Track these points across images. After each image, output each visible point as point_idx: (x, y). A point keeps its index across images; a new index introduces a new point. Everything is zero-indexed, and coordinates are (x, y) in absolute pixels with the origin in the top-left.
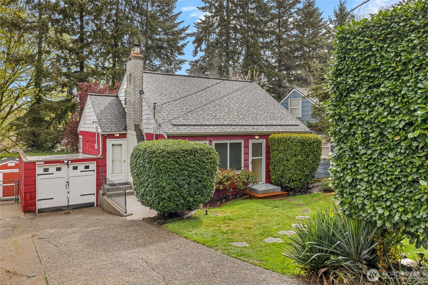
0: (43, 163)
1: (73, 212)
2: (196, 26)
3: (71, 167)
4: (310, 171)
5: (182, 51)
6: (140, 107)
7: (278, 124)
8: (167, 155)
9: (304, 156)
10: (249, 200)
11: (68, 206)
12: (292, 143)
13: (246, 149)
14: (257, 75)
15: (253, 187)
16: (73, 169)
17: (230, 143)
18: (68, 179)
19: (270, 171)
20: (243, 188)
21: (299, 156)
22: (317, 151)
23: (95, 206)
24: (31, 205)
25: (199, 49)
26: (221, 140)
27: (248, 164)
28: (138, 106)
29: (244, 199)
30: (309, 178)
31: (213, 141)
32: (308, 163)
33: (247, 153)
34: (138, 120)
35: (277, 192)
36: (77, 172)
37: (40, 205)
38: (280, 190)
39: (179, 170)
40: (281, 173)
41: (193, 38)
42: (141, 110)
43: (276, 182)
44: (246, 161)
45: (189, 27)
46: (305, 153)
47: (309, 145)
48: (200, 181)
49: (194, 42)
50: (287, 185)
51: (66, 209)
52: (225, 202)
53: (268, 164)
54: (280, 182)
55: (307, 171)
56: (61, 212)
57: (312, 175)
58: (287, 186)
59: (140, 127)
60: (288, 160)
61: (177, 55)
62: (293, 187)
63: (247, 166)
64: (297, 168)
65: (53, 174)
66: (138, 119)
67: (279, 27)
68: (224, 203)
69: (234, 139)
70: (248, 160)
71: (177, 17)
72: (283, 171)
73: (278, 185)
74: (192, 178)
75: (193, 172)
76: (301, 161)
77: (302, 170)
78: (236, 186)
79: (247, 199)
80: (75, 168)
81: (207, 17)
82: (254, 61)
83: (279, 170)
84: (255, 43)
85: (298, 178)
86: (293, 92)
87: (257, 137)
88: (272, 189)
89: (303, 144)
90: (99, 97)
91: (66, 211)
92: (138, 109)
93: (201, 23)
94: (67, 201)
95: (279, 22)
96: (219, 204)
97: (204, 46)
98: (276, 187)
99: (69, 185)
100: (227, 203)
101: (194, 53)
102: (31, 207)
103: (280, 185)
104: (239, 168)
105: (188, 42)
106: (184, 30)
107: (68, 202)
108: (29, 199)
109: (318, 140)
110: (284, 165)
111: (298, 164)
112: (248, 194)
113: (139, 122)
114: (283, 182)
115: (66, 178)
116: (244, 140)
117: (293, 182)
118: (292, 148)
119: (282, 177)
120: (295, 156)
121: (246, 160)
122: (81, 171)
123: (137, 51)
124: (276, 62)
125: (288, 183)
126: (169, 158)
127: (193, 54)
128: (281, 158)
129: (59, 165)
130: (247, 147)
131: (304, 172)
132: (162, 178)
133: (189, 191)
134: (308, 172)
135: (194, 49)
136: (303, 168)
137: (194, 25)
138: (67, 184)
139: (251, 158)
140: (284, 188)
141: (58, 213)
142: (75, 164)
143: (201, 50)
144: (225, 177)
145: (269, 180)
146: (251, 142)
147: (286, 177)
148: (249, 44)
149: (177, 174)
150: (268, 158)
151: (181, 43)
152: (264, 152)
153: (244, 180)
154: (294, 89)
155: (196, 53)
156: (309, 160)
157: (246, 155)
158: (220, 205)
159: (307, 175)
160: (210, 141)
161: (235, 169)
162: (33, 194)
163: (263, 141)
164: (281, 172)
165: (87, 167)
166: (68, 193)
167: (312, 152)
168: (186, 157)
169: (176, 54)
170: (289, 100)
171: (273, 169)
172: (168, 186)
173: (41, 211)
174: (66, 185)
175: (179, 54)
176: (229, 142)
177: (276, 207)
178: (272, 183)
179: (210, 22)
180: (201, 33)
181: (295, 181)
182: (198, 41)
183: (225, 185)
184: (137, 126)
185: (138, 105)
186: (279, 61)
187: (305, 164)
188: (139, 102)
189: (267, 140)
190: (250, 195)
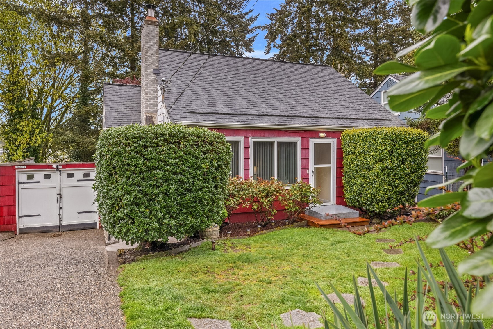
0: (25, 167)
1: (66, 234)
2: (269, 16)
3: (64, 174)
4: (407, 186)
5: (250, 47)
6: (153, 92)
7: (358, 117)
8: (125, 141)
9: (396, 162)
10: (305, 229)
11: (60, 227)
12: (375, 140)
13: (305, 151)
14: (342, 70)
15: (313, 209)
16: (68, 177)
17: (279, 143)
18: (60, 190)
19: (343, 187)
20: (295, 209)
21: (388, 161)
22: (418, 154)
23: (98, 228)
24: (9, 223)
25: (272, 45)
26: (264, 136)
27: (308, 174)
28: (152, 92)
29: (297, 227)
30: (404, 197)
31: (250, 138)
32: (404, 172)
33: (305, 159)
34: (152, 110)
35: (352, 218)
36: (73, 182)
37: (22, 223)
38: (358, 216)
39: (145, 169)
40: (359, 189)
41: (266, 32)
42: (155, 97)
43: (352, 203)
44: (304, 170)
45: (259, 17)
46: (398, 157)
47: (405, 143)
48: (189, 190)
49: (266, 37)
50: (368, 207)
51: (58, 230)
52: (262, 230)
53: (340, 176)
54: (357, 203)
55: (401, 186)
56: (50, 233)
57: (410, 193)
58: (369, 210)
59: (153, 120)
60: (369, 169)
61: (245, 52)
62: (377, 211)
63: (305, 178)
64: (384, 180)
65: (39, 182)
66: (151, 108)
67: (375, 14)
68: (259, 232)
69: (285, 136)
70: (308, 168)
71: (243, 4)
72: (362, 185)
73: (353, 207)
74: (172, 185)
75: (174, 174)
76: (391, 169)
77: (393, 184)
78: (284, 206)
79: (303, 227)
80: (70, 176)
81: (283, 7)
82: (340, 56)
83: (356, 184)
84: (342, 34)
85: (386, 196)
86: (388, 81)
87: (322, 135)
88: (345, 214)
89: (395, 141)
90: (117, 87)
91: (57, 233)
92: (151, 95)
93: (276, 14)
94: (58, 220)
95: (376, 8)
96: (249, 233)
97: (278, 42)
98: (351, 211)
99: (61, 198)
100: (264, 231)
101: (266, 50)
102: (10, 226)
103: (359, 208)
104: (293, 180)
105: (257, 35)
106: (252, 20)
107: (61, 221)
108: (6, 215)
109: (422, 137)
110: (364, 176)
111: (385, 174)
112: (306, 220)
113: (152, 113)
114: (363, 203)
115: (57, 188)
116: (300, 138)
117: (378, 204)
118: (377, 149)
119: (360, 195)
120: (381, 160)
121: (305, 168)
122: (78, 181)
123: (151, 14)
124: (371, 59)
125: (370, 205)
126: (127, 145)
127: (265, 52)
128: (359, 165)
129: (47, 171)
130: (305, 148)
131: (396, 187)
132: (117, 181)
133: (168, 207)
134: (403, 188)
135: (267, 45)
136: (395, 182)
137: (267, 15)
138: (58, 196)
139: (312, 166)
140: (363, 213)
141: (46, 235)
142: (70, 171)
143: (274, 46)
144: (263, 191)
145: (341, 200)
146: (312, 142)
147: (366, 196)
148: (334, 34)
149: (141, 175)
150: (340, 166)
151: (248, 36)
152: (334, 158)
153: (296, 196)
154: (390, 77)
155: (268, 50)
156: (405, 169)
157: (304, 160)
158: (251, 234)
159: (401, 193)
160: (246, 138)
161: (288, 181)
162: (12, 208)
163: (333, 141)
164: (359, 187)
165: (87, 175)
166: (61, 209)
167: (411, 156)
168: (161, 146)
169: (243, 50)
170: (382, 93)
171: (347, 183)
172: (126, 196)
173: (23, 231)
174: (58, 198)
175: (246, 51)
176: (276, 140)
177: (341, 242)
178: (345, 205)
179: (287, 11)
180: (275, 25)
181: (381, 201)
182: (272, 36)
183: (262, 203)
184: (149, 119)
185: (152, 90)
186: (375, 57)
187: (397, 174)
188: (152, 86)
189: (338, 139)
190: (308, 221)
